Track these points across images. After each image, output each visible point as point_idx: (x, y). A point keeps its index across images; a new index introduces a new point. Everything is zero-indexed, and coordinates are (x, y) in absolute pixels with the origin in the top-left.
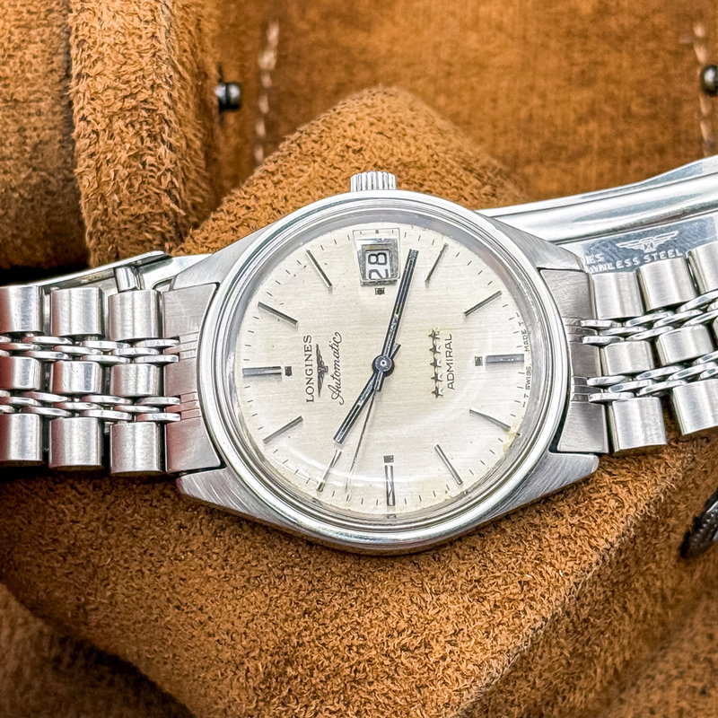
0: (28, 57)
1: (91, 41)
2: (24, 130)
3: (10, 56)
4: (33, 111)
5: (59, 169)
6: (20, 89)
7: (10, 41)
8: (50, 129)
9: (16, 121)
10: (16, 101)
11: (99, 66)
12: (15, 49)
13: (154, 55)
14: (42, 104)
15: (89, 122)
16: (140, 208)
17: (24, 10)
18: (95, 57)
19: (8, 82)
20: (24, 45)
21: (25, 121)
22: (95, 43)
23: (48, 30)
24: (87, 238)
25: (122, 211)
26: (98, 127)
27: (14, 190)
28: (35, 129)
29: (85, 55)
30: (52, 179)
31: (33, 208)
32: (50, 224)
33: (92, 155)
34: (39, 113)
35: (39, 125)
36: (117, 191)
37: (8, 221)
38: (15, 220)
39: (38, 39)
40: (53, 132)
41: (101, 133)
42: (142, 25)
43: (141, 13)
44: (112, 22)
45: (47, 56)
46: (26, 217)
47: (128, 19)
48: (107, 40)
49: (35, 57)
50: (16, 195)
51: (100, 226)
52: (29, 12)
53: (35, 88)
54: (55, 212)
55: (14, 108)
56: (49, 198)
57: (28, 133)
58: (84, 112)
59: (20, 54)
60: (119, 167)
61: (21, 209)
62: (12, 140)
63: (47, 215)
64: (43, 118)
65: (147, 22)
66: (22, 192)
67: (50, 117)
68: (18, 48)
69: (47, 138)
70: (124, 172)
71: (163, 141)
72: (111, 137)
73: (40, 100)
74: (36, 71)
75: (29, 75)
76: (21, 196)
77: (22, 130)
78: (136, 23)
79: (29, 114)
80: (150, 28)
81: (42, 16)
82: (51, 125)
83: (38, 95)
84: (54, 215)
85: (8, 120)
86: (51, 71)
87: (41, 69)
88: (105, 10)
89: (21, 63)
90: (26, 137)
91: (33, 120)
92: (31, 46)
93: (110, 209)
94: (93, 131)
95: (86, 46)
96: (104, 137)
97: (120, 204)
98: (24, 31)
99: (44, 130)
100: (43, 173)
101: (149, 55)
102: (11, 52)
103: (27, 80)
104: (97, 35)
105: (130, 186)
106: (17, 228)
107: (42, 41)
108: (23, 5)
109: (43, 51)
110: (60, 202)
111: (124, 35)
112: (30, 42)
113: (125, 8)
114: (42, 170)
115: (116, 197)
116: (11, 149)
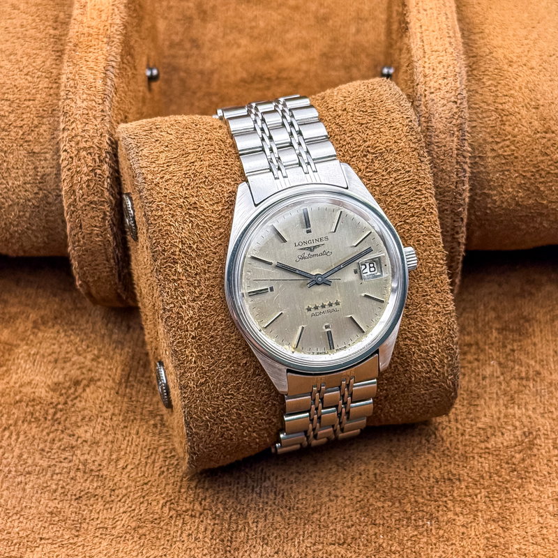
0: (42, 131)
1: (70, 113)
2: (37, 168)
3: (32, 130)
4: (42, 158)
5: (53, 189)
6: (36, 147)
7: (32, 123)
8: (51, 168)
9: (34, 164)
10: (34, 153)
11: (74, 125)
12: (35, 127)
13: (103, 119)
14: (47, 155)
15: (68, 153)
16: (94, 198)
17: (41, 109)
18: (72, 120)
19: (30, 143)
20: (40, 125)
21: (38, 163)
22: (72, 114)
23: (52, 119)
24: (65, 215)
25: (84, 199)
26: (73, 155)
27: (29, 201)
28: (43, 168)
29: (67, 119)
30: (50, 195)
31: (38, 212)
32: (47, 222)
33: (69, 169)
34: (46, 159)
35: (45, 166)
36: (81, 189)
37: (25, 219)
38: (29, 219)
39: (47, 123)
40: (52, 170)
41: (75, 158)
42: (97, 106)
43: (97, 100)
44: (82, 104)
45: (51, 130)
46: (35, 217)
47: (90, 103)
48: (79, 112)
49: (45, 131)
50: (31, 204)
51: (72, 208)
52: (43, 110)
53: (44, 147)
54: (50, 215)
55: (32, 156)
56: (48, 206)
57: (39, 170)
58: (66, 147)
59: (37, 130)
60: (83, 176)
61: (33, 212)
62: (31, 173)
63: (46, 216)
64: (48, 162)
65: (99, 104)
66: (34, 201)
67: (51, 161)
68: (36, 127)
69: (49, 173)
70: (85, 178)
71: (106, 162)
72: (79, 160)
73: (46, 153)
74: (45, 138)
75: (41, 140)
76: (33, 204)
77: (36, 168)
78: (94, 104)
79: (40, 160)
80: (101, 107)
81: (50, 112)
82: (52, 166)
83: (46, 150)
84: (49, 216)
85: (29, 163)
86: (53, 138)
87: (48, 137)
88: (78, 99)
89: (38, 134)
90: (38, 172)
91: (42, 163)
92: (44, 126)
93: (78, 199)
94: (70, 157)
95: (68, 115)
96: (75, 160)
97: (83, 196)
98: (40, 119)
99: (47, 168)
100: (45, 192)
101: (100, 119)
102: (33, 129)
103: (40, 142)
104: (73, 110)
105: (88, 186)
106: (30, 224)
107: (49, 124)
108: (40, 107)
109: (50, 128)
110: (54, 208)
111: (87, 110)
112: (43, 124)
113: (88, 98)
114: (44, 190)
115: (81, 192)
116: (30, 178)
